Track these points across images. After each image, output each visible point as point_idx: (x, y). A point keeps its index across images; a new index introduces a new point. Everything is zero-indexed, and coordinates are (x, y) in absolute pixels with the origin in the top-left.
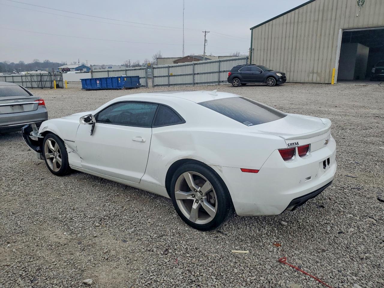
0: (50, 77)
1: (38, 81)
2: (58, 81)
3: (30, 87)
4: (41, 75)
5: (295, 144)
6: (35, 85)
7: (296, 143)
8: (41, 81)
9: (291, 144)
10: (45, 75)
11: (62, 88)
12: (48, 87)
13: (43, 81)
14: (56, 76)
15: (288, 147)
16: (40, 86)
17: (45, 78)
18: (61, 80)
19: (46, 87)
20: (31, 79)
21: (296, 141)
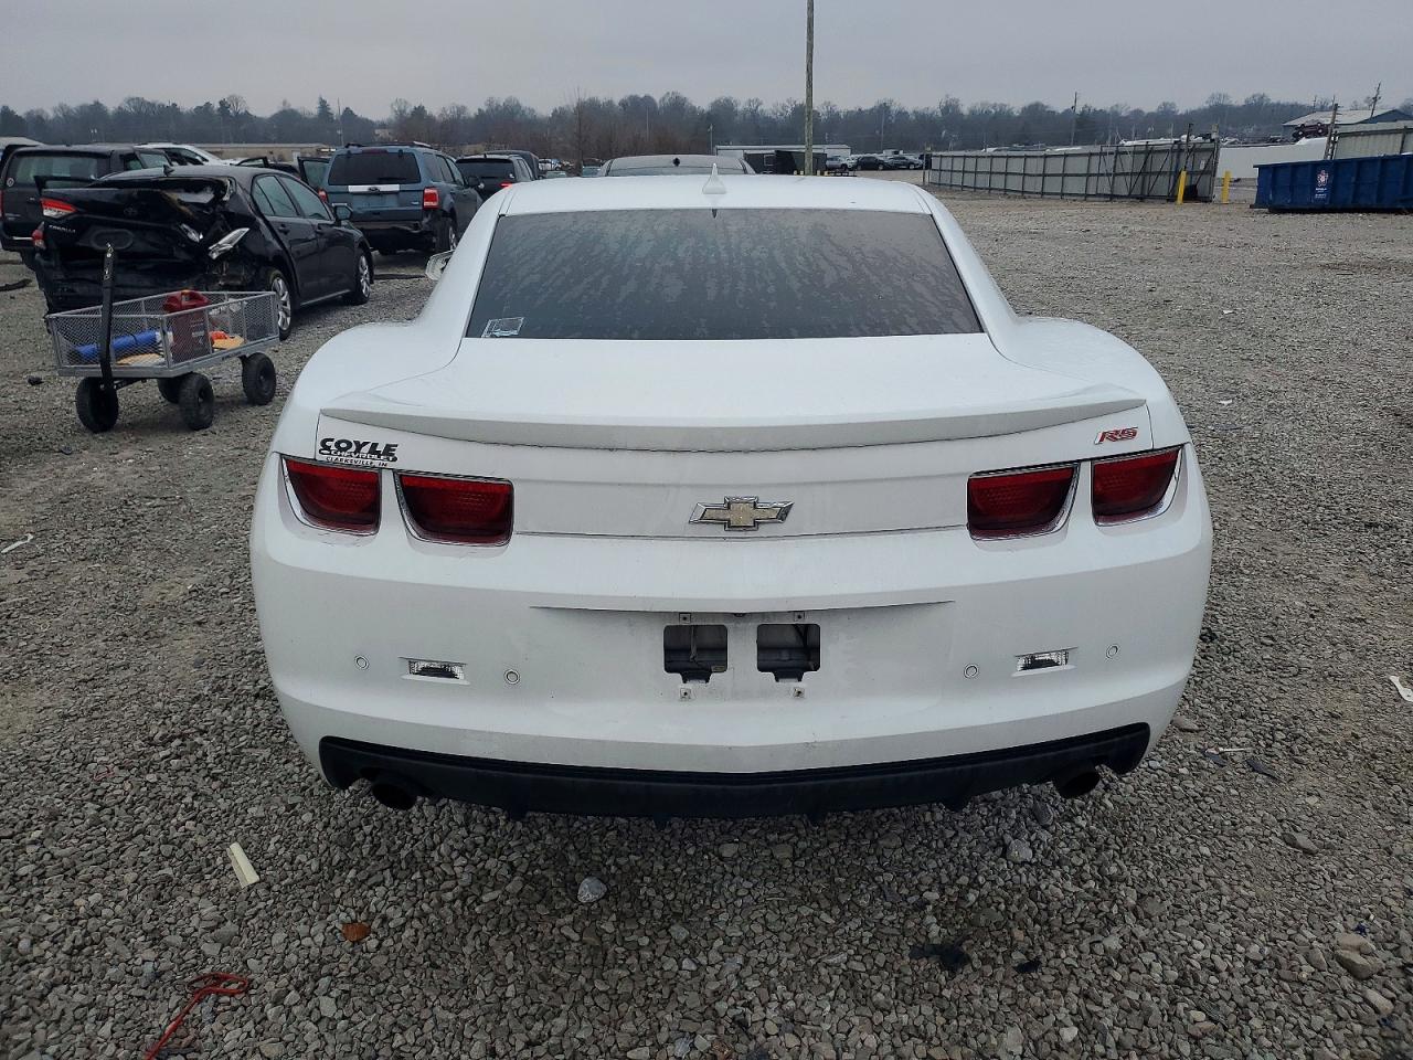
0: (1175, 158)
1: (1132, 174)
2: (1197, 173)
3: (1106, 195)
4: (1149, 152)
5: (365, 449)
6: (1122, 187)
7: (380, 448)
8: (1144, 173)
9: (343, 445)
10: (1159, 151)
11: (1206, 200)
12: (1161, 197)
13: (1152, 173)
14: (1196, 154)
15: (320, 457)
16: (1137, 191)
17: (1159, 163)
18: (1211, 170)
19: (1154, 197)
20: (1115, 167)
21: (382, 438)
